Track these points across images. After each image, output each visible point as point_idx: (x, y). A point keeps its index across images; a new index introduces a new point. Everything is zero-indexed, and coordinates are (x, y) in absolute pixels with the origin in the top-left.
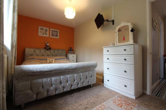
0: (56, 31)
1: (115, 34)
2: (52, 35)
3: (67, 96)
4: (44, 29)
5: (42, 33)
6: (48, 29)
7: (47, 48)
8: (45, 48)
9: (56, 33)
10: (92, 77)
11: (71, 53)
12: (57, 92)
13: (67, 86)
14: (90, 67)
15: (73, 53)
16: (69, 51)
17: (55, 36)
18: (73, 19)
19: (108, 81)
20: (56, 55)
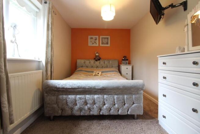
0: (106, 38)
1: (186, 29)
2: (102, 44)
3: (95, 122)
4: (94, 38)
5: (92, 43)
6: (97, 37)
7: (96, 59)
8: (95, 59)
9: (106, 40)
10: (135, 105)
11: (125, 63)
12: (82, 114)
13: (93, 108)
14: (130, 89)
15: (128, 63)
16: (123, 61)
17: (105, 44)
18: (112, 20)
19: (164, 117)
20: (106, 66)
